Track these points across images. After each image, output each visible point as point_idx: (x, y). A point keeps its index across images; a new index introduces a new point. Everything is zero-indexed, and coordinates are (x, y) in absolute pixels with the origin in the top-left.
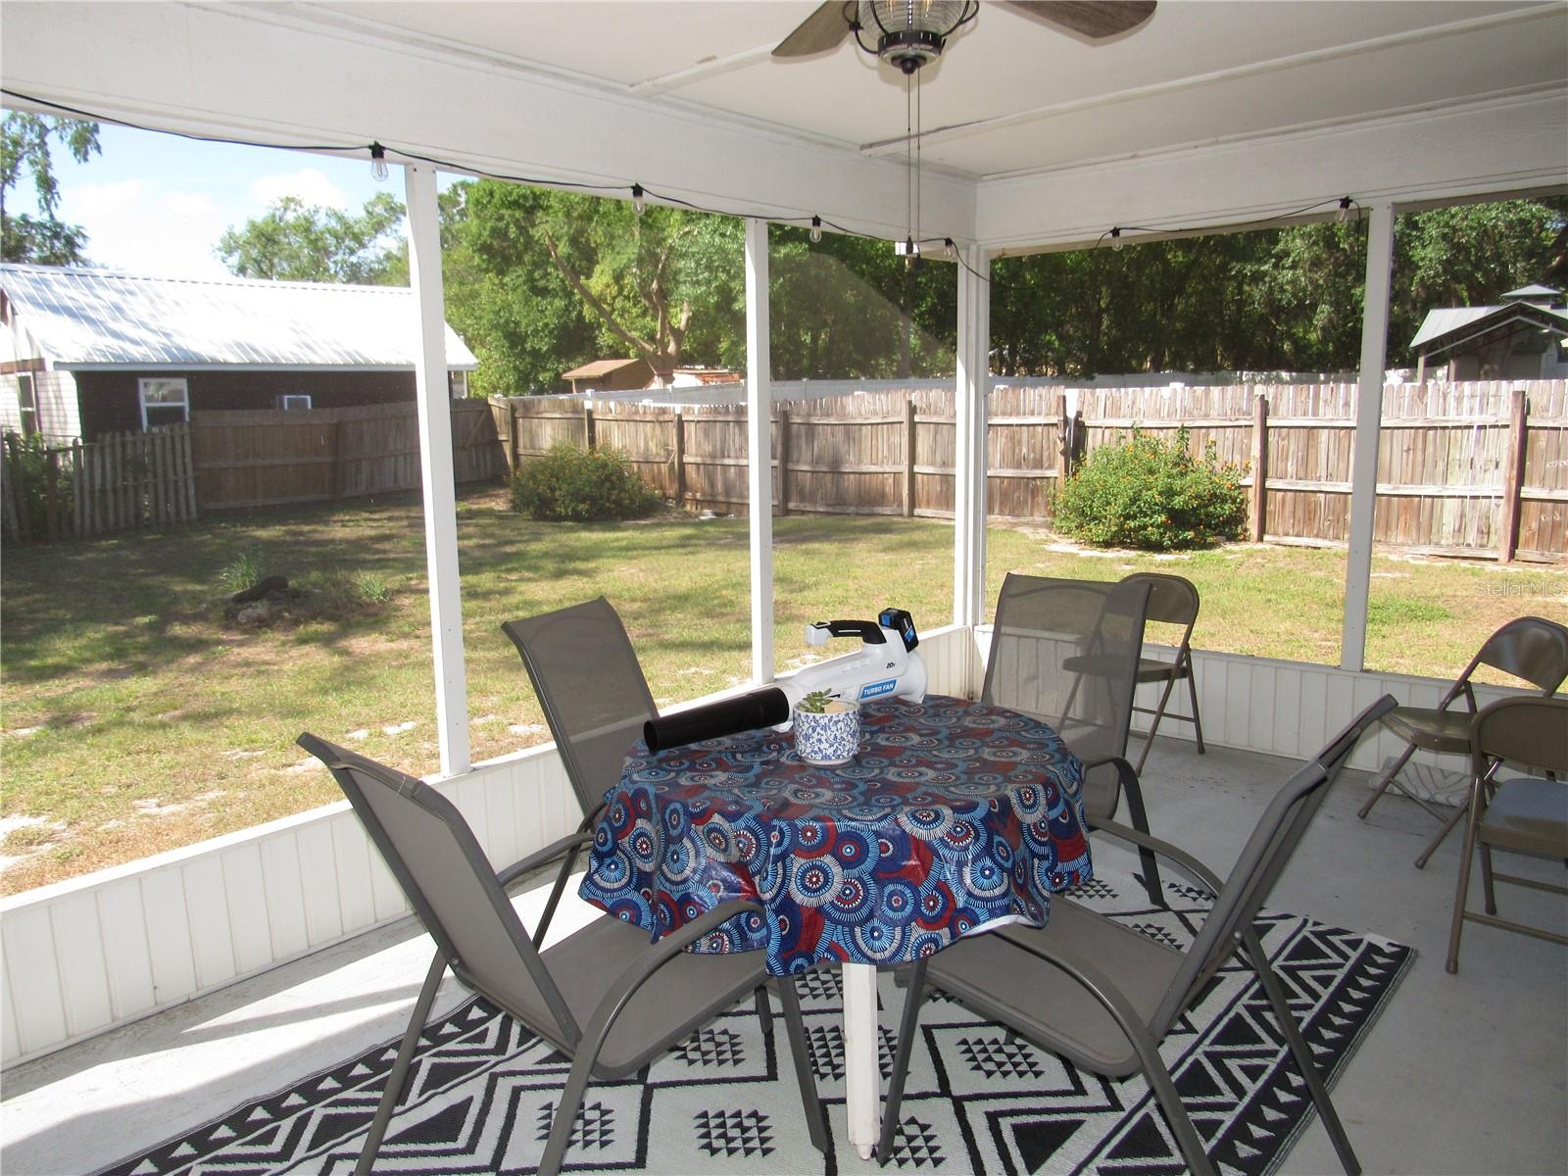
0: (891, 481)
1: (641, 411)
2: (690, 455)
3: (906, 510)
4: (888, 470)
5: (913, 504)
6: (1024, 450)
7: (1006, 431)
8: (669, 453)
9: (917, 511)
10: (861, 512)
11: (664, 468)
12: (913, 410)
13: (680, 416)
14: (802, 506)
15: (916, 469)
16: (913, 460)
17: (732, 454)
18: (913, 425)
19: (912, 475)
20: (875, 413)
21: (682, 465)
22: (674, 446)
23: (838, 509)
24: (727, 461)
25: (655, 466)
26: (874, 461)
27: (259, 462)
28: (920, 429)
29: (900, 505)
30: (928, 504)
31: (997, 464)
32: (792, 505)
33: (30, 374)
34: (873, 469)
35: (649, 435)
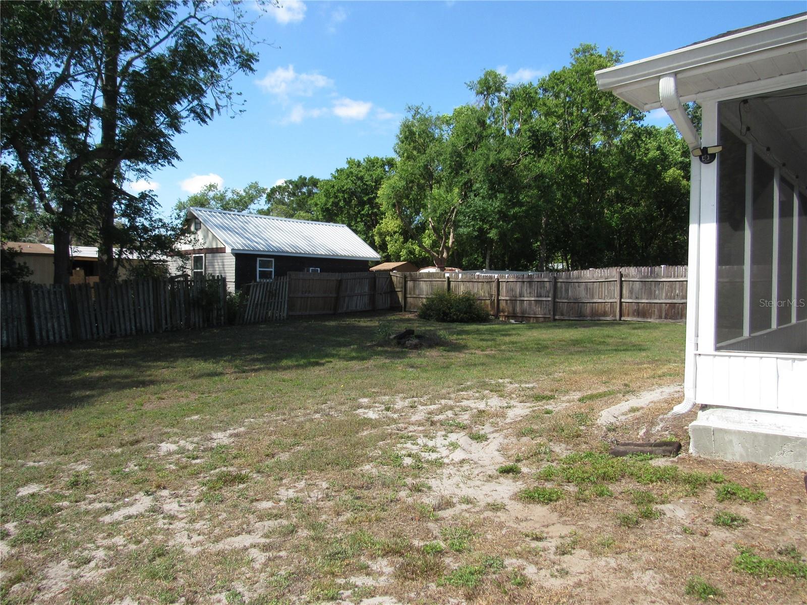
0: (609, 306)
1: (476, 277)
2: (503, 296)
3: (618, 318)
4: (608, 301)
5: (621, 316)
6: (677, 292)
7: (668, 284)
8: (491, 296)
9: (623, 318)
10: (593, 319)
11: (488, 302)
12: (621, 276)
13: (498, 279)
14: (562, 318)
15: (623, 300)
16: (621, 297)
17: (525, 295)
18: (621, 282)
19: (621, 303)
20: (601, 277)
21: (498, 300)
22: (494, 291)
23: (581, 318)
24: (522, 299)
25: (483, 301)
26: (600, 297)
27: (310, 295)
28: (624, 283)
29: (615, 316)
30: (628, 315)
31: (664, 297)
32: (557, 317)
33: (203, 255)
34: (600, 301)
35: (480, 288)
